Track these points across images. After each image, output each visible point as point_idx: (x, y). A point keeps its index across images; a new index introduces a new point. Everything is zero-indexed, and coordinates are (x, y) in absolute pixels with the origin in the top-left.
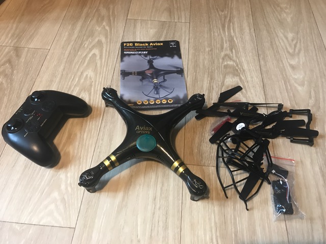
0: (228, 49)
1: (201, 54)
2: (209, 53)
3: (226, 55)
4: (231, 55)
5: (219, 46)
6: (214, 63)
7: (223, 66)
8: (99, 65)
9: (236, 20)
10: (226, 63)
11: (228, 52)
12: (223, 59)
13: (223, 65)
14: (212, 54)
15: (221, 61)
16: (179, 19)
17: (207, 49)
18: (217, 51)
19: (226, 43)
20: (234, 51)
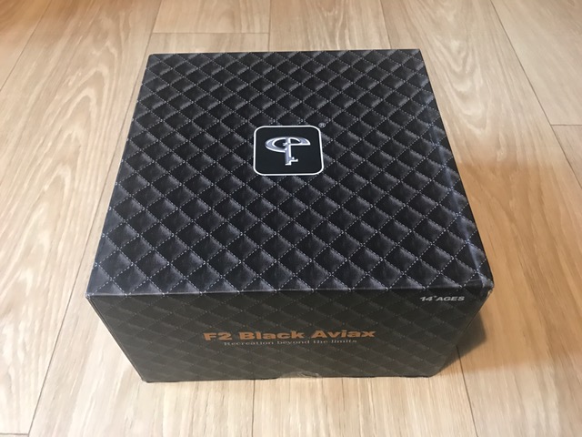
8: (94, 116)
9: (354, 24)
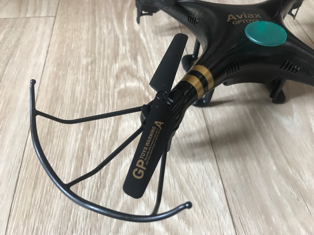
0: (128, 55)
1: (70, 71)
2: (87, 69)
3: (123, 69)
4: (134, 67)
5: (109, 51)
6: (96, 88)
7: (116, 94)
10: (122, 86)
11: (128, 62)
12: (117, 77)
13: (116, 90)
14: (93, 70)
15: (112, 82)
16: (35, 11)
17: (84, 61)
18: (106, 61)
19: (124, 44)
20: (139, 58)
